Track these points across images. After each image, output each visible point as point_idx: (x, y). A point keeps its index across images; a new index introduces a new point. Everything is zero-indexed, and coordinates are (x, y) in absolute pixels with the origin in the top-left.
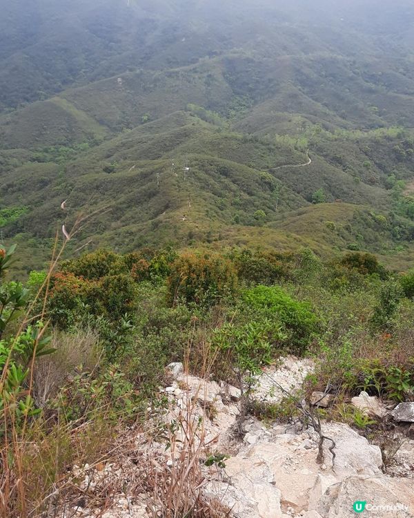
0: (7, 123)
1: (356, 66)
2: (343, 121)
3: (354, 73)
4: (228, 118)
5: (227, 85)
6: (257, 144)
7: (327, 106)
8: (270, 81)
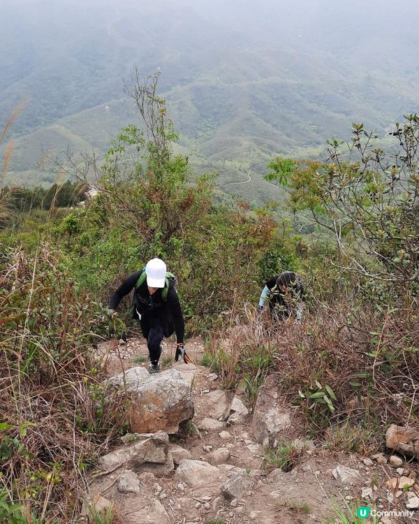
0: (18, 148)
1: (303, 88)
2: (288, 138)
3: (301, 95)
4: (197, 138)
5: (196, 110)
6: (212, 169)
7: (276, 126)
8: (231, 105)
